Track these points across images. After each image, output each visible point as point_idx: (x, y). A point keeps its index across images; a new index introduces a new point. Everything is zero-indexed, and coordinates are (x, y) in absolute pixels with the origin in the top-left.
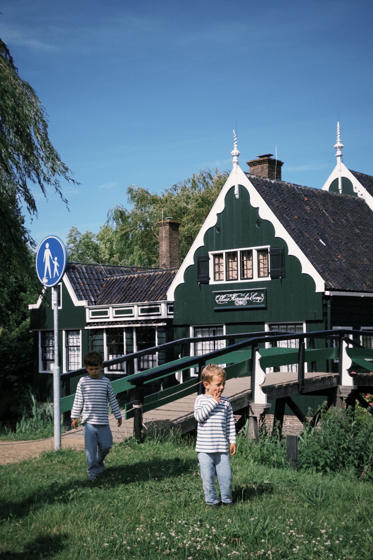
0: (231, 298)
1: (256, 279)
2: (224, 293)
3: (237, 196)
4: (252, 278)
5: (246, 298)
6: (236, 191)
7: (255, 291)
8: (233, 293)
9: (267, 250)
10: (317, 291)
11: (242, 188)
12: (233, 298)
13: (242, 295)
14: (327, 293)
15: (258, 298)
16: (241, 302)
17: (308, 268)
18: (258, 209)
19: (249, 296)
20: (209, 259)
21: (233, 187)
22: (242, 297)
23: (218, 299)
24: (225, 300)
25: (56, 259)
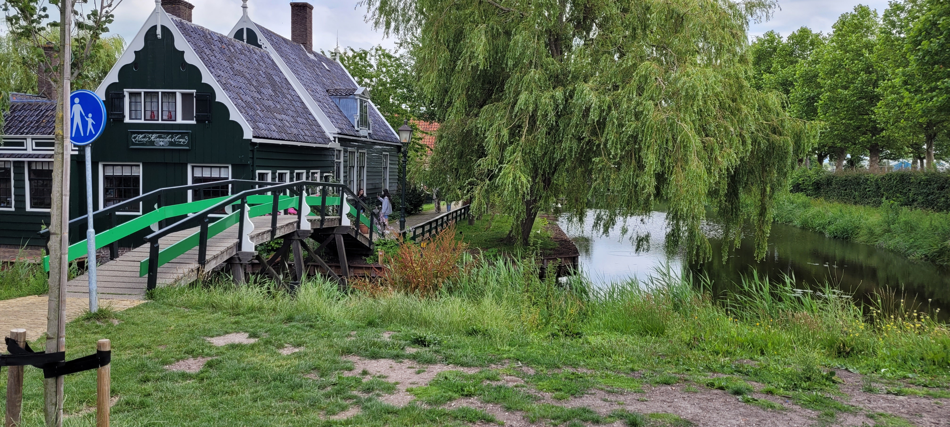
0: (150, 138)
1: (179, 121)
2: (142, 133)
3: (160, 36)
4: (175, 120)
5: (168, 139)
6: (159, 31)
7: (178, 133)
8: (153, 133)
9: (193, 94)
10: (246, 137)
11: (163, 28)
12: (153, 138)
13: (163, 136)
14: (255, 140)
15: (181, 140)
16: (162, 143)
17: (235, 115)
18: (183, 52)
19: (172, 138)
20: (124, 96)
21: (155, 27)
22: (163, 138)
23: (135, 138)
24: (143, 140)
25: (90, 115)
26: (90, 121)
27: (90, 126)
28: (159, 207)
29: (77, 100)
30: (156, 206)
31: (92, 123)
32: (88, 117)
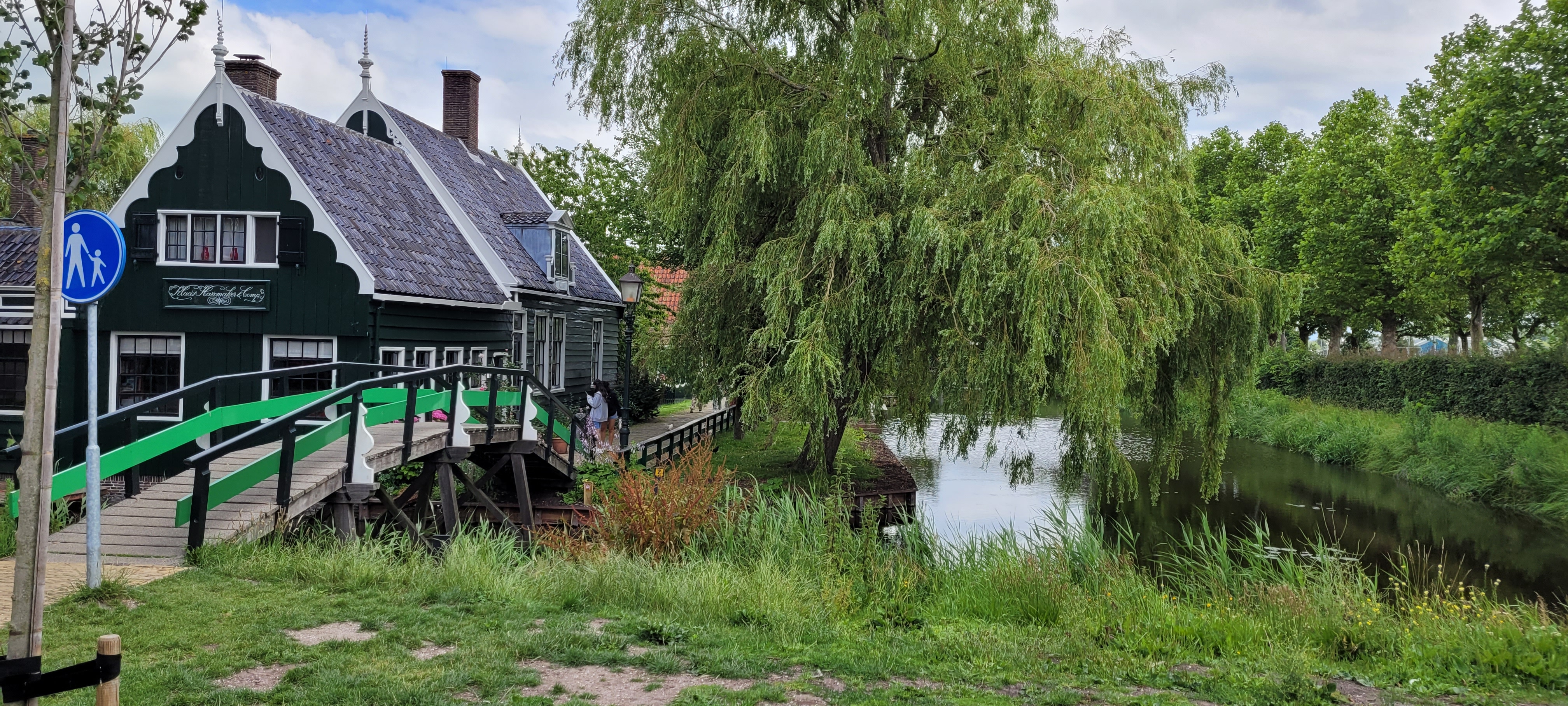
0: (199, 292)
1: (251, 262)
2: (186, 283)
3: (221, 123)
4: (244, 262)
5: (230, 294)
6: (220, 114)
7: (248, 284)
8: (204, 283)
9: (275, 219)
10: (362, 291)
11: (228, 109)
12: (204, 291)
13: (222, 288)
14: (378, 297)
15: (252, 295)
16: (220, 300)
17: (346, 254)
18: (260, 150)
19: (237, 291)
20: (158, 221)
21: (213, 107)
22: (222, 292)
23: (174, 291)
24: (187, 294)
25: (98, 253)
26: (98, 262)
27: (97, 271)
28: (212, 408)
29: (76, 227)
30: (207, 406)
31: (101, 266)
32: (94, 256)
